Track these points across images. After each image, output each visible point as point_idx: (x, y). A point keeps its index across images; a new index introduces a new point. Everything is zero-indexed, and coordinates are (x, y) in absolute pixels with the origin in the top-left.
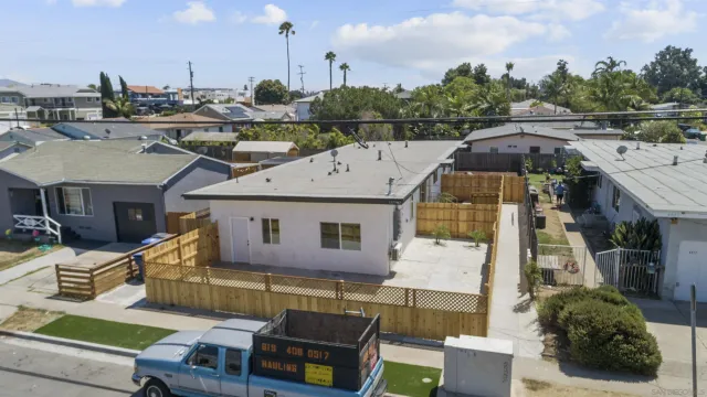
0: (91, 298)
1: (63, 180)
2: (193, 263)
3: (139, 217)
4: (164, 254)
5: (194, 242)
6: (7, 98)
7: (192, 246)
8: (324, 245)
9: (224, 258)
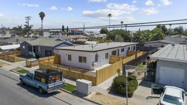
0: (30, 67)
1: (37, 45)
2: (53, 63)
3: (49, 54)
4: (45, 60)
5: (53, 58)
6: (46, 31)
7: (53, 59)
8: (79, 62)
9: (61, 63)
